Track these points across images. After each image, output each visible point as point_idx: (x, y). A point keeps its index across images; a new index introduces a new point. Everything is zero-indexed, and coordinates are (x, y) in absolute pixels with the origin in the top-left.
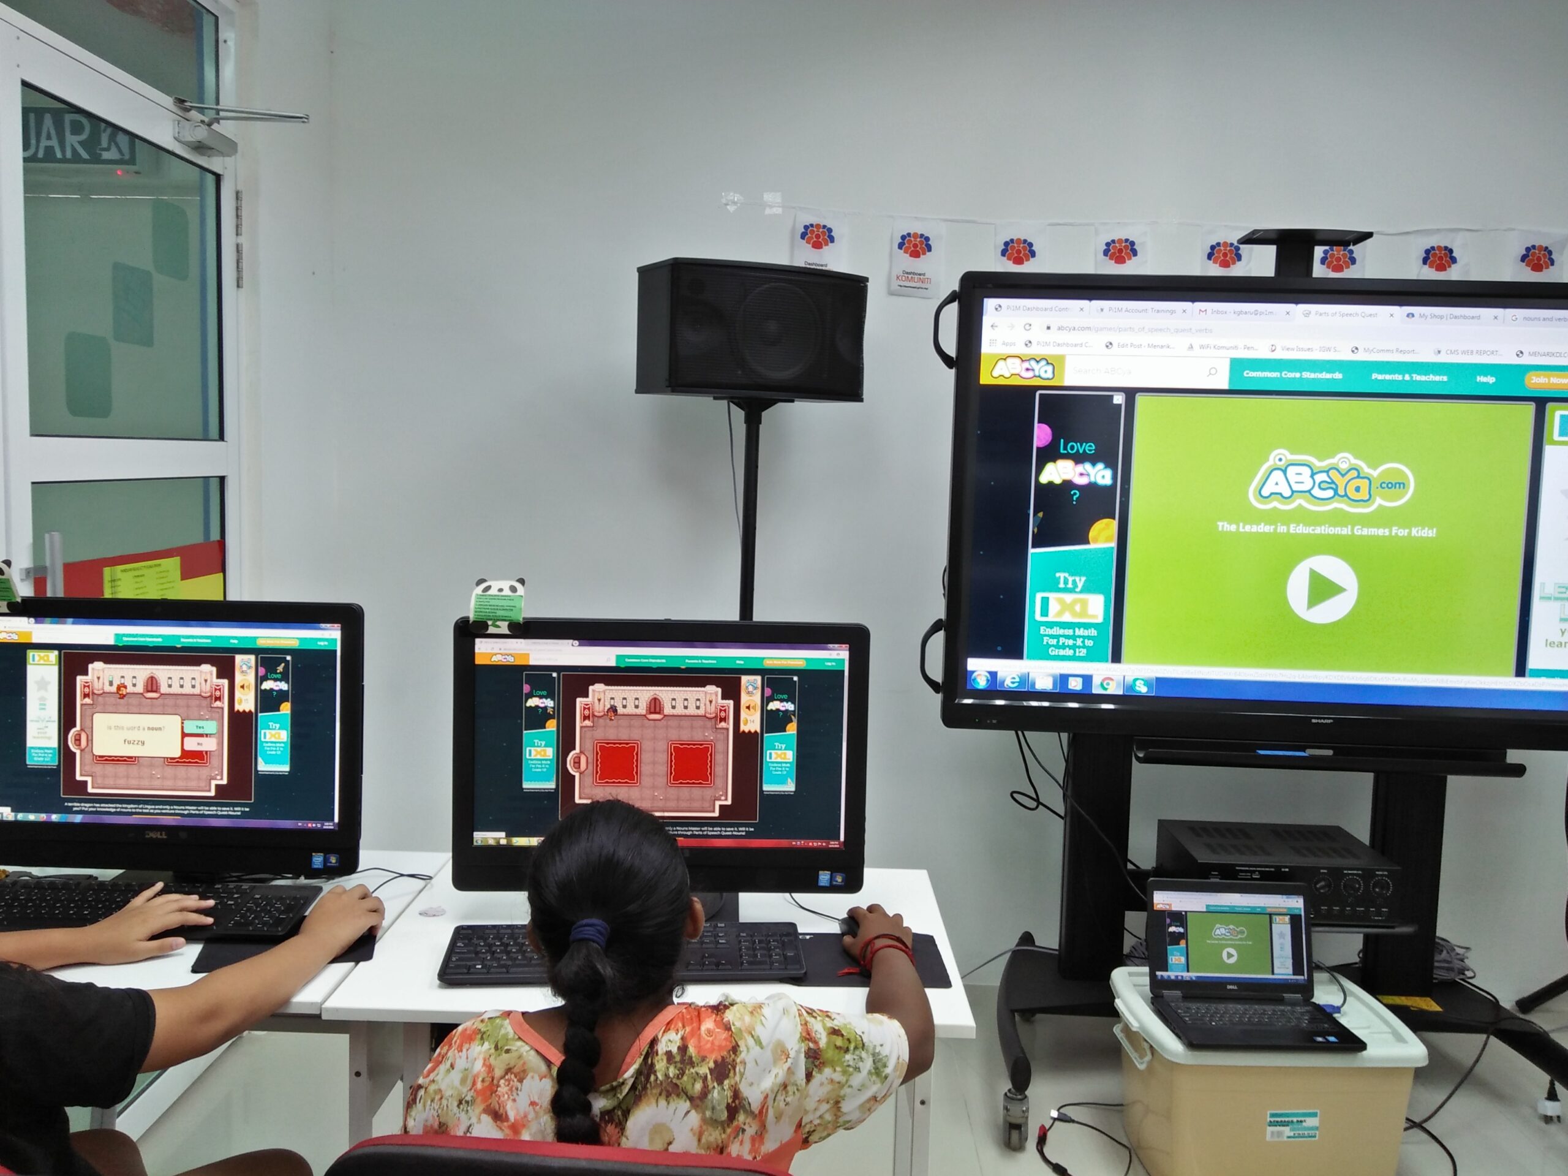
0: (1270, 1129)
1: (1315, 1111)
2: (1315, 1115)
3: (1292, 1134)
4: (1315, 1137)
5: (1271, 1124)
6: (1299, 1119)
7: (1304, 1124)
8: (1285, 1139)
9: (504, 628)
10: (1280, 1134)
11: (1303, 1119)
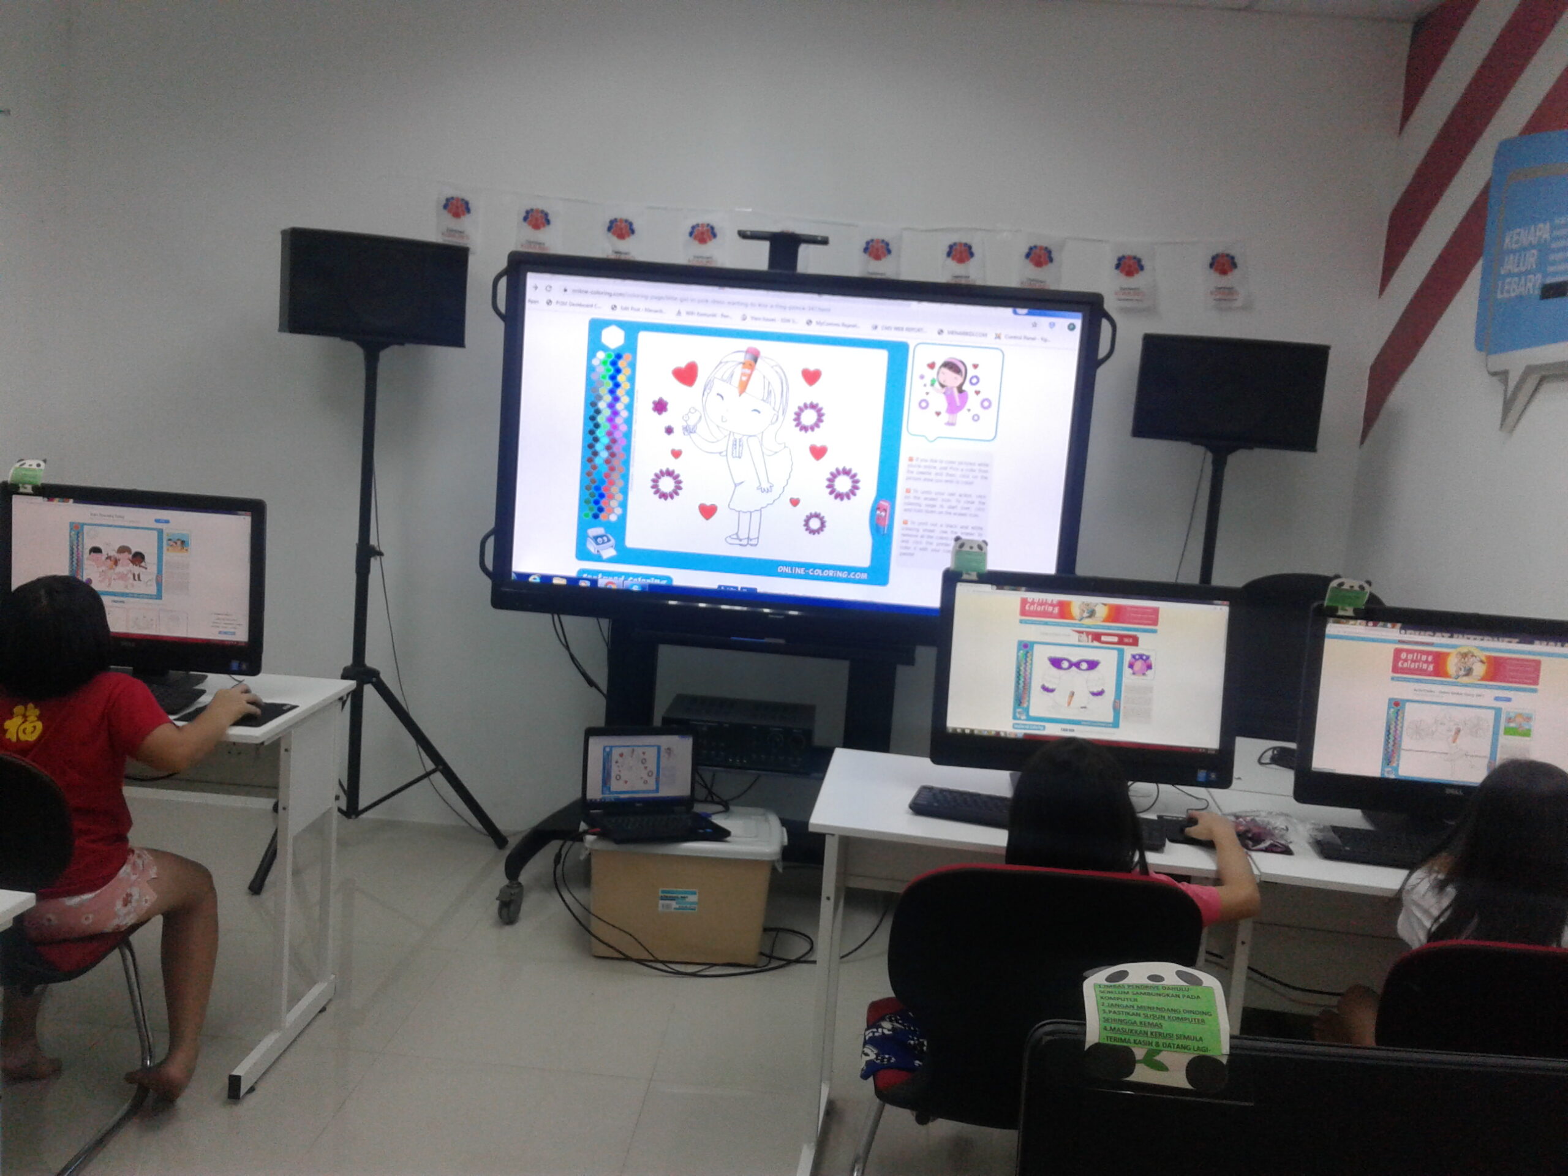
0: (661, 902)
1: (694, 890)
2: (695, 893)
3: (677, 906)
4: (695, 910)
5: (662, 898)
6: (683, 895)
7: (687, 900)
8: (673, 910)
9: (29, 489)
10: (668, 906)
11: (686, 895)
